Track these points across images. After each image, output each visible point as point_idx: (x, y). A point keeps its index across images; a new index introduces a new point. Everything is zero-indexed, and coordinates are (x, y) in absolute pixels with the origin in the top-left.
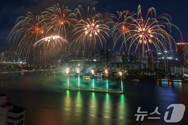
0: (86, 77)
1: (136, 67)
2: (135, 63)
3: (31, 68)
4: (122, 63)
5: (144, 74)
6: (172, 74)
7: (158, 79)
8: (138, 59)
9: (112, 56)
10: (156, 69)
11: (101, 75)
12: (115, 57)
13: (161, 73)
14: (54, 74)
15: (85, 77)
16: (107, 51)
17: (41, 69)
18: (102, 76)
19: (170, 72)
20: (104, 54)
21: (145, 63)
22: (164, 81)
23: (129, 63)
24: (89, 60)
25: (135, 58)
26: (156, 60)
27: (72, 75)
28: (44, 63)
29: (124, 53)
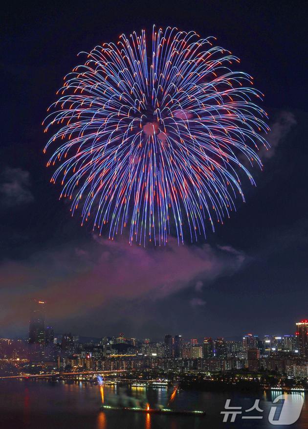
0: (139, 385)
1: (228, 368)
2: (226, 359)
3: (36, 371)
4: (203, 360)
5: (240, 379)
6: (289, 378)
7: (266, 387)
8: (231, 352)
9: (185, 346)
10: (261, 370)
11: (165, 382)
12: (189, 349)
13: (271, 376)
14: (79, 381)
15: (136, 386)
16: (177, 337)
17: (56, 371)
18: (166, 383)
19: (285, 375)
20: (172, 343)
21: (242, 360)
22: (275, 390)
23: (214, 359)
24: (144, 355)
25: (226, 349)
26: (262, 352)
27: (113, 383)
28: (62, 361)
29: (206, 342)
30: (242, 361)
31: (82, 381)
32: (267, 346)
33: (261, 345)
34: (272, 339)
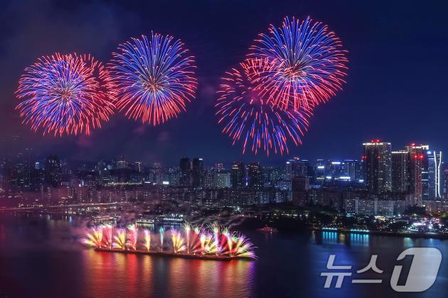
0: (145, 221)
1: (264, 200)
2: (262, 189)
3: (13, 203)
4: (231, 189)
5: (280, 216)
6: (349, 215)
7: (315, 226)
8: (269, 181)
9: (206, 172)
10: (310, 205)
11: (180, 218)
12: (213, 176)
13: (323, 212)
14: (68, 215)
15: (142, 223)
16: (196, 161)
17: (38, 203)
18: (181, 220)
19: (343, 211)
20: (189, 168)
21: (285, 190)
22: (328, 231)
23: (246, 189)
24: (152, 183)
25: (263, 177)
26: (313, 182)
27: (111, 218)
28: (46, 190)
29: (235, 167)
30: (284, 193)
31: (72, 215)
32: (321, 173)
33: (312, 171)
34: (327, 164)
